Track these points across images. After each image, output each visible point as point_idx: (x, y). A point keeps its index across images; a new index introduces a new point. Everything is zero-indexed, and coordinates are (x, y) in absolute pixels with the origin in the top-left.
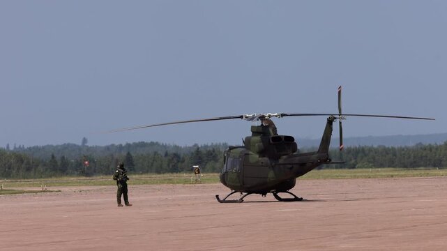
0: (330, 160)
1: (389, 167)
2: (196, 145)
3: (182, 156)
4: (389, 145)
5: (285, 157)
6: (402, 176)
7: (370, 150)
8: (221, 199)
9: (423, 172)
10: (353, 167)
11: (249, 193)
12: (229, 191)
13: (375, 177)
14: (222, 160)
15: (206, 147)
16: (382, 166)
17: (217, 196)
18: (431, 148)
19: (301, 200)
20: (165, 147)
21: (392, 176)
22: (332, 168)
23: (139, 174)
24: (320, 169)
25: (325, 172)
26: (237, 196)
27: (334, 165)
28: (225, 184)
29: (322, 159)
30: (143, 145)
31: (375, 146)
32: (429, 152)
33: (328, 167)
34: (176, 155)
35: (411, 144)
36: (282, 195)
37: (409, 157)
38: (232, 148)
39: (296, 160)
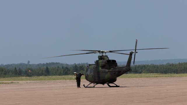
0: (131, 70)
1: (155, 73)
2: (75, 64)
3: (69, 68)
4: (155, 64)
5: (112, 69)
6: (160, 77)
7: (148, 66)
8: (86, 86)
9: (169, 75)
10: (141, 73)
11: (97, 83)
12: (89, 83)
13: (150, 77)
14: (86, 70)
15: (79, 64)
16: (152, 72)
17: (84, 85)
18: (173, 65)
19: (119, 86)
20: (62, 64)
21: (157, 77)
22: (132, 73)
23: (51, 76)
24: (127, 73)
25: (129, 75)
26: (92, 85)
27: (133, 72)
28: (87, 80)
29: (127, 69)
30: (53, 64)
31: (150, 64)
32: (172, 67)
33: (130, 73)
34: (67, 68)
35: (165, 63)
36: (111, 85)
37: (164, 69)
38: (90, 65)
39: (117, 70)
